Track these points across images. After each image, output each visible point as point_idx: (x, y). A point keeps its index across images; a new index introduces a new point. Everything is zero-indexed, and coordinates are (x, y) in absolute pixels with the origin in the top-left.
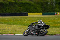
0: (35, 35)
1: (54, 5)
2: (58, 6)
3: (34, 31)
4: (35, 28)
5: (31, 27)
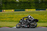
1: (1, 4)
2: (4, 5)
3: (26, 24)
4: (26, 22)
5: (23, 21)
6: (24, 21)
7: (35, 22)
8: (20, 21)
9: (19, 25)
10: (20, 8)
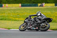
0: (34, 30)
4: (34, 22)
6: (31, 21)
7: (47, 22)
8: (25, 21)
9: (23, 26)
10: (30, 2)
